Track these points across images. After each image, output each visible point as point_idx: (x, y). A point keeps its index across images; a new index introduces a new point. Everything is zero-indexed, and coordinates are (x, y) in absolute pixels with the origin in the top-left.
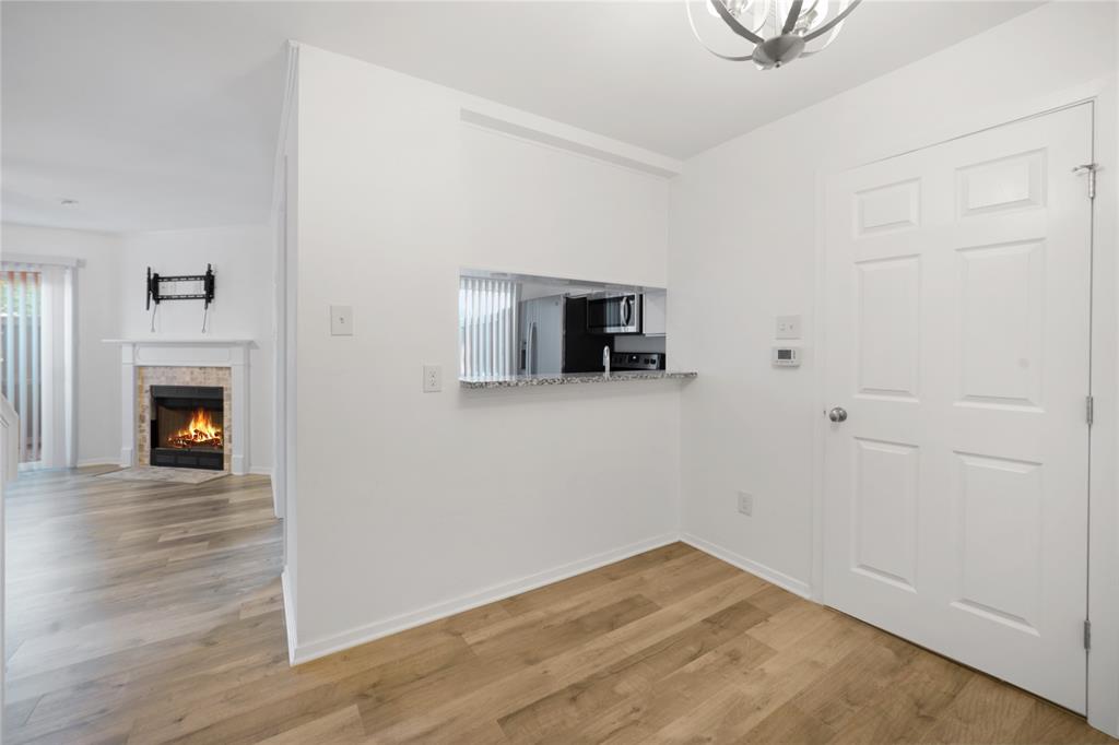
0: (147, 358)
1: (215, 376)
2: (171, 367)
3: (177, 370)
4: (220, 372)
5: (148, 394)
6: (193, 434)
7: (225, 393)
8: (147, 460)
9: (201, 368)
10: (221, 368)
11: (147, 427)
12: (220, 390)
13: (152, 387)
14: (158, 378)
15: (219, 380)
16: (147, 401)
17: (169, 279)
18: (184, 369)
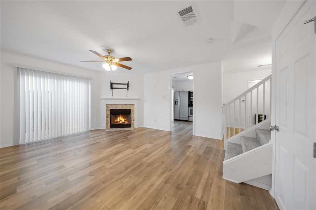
0: (109, 102)
1: (129, 106)
2: (116, 105)
3: (118, 105)
4: (130, 106)
5: (109, 111)
6: (119, 121)
7: (132, 110)
8: (109, 127)
9: (125, 105)
10: (131, 105)
11: (109, 119)
12: (130, 110)
13: (110, 109)
14: (112, 107)
15: (130, 107)
16: (109, 113)
17: (116, 84)
18: (120, 105)
